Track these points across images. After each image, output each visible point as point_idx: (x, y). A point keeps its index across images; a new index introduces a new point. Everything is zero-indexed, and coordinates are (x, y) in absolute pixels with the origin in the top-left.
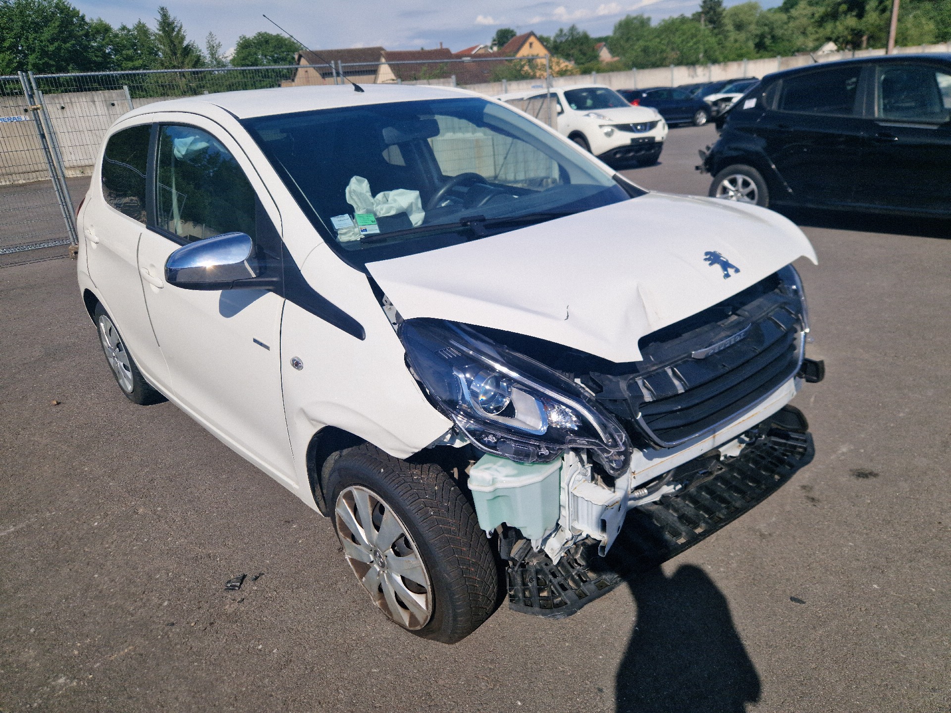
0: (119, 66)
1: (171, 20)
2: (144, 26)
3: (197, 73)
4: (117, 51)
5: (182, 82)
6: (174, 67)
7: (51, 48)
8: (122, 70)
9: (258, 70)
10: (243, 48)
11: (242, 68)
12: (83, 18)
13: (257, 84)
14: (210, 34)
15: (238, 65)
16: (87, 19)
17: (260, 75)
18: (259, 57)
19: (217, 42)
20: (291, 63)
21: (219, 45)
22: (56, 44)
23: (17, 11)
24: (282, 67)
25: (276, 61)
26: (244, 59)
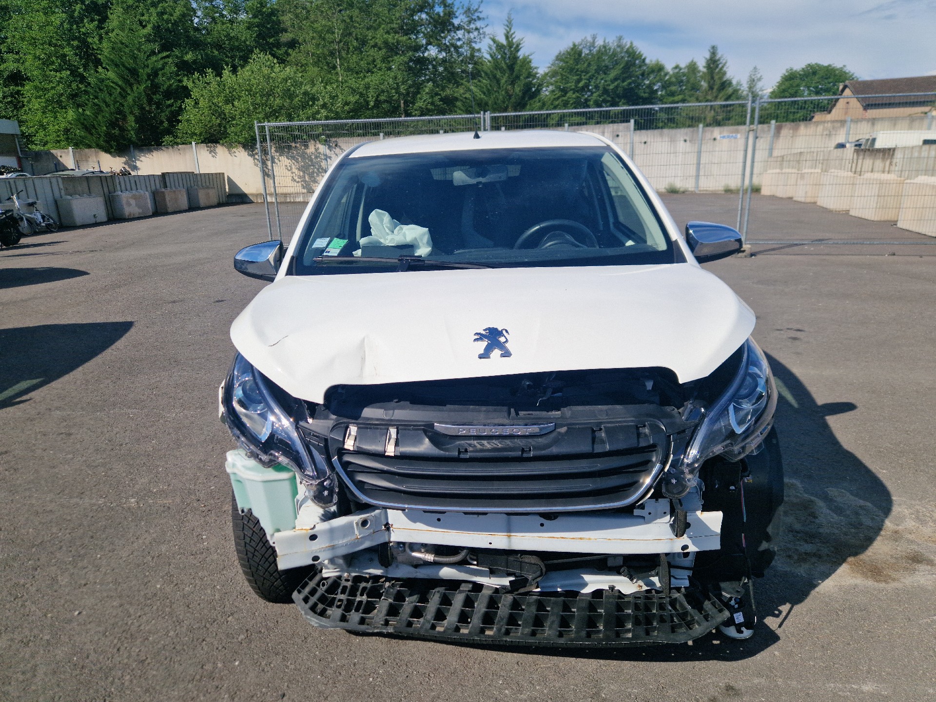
0: (661, 100)
1: (717, 58)
2: (695, 64)
3: (727, 106)
4: (663, 87)
5: (710, 115)
6: (707, 101)
7: (611, 87)
8: (662, 104)
9: (795, 101)
10: (787, 80)
11: (779, 100)
12: (644, 60)
13: (791, 117)
14: (755, 68)
15: (776, 97)
16: (647, 61)
17: (796, 106)
18: (802, 88)
19: (759, 76)
20: (834, 94)
21: (760, 79)
22: (616, 83)
23: (596, 57)
24: (824, 97)
25: (818, 93)
26: (784, 91)
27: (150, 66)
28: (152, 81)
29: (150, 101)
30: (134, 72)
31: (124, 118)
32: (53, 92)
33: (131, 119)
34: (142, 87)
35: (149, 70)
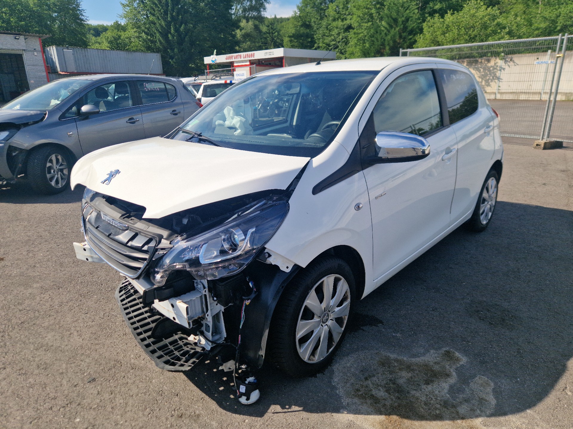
27: (405, 16)
28: (404, 25)
29: (400, 37)
30: (395, 20)
31: (384, 49)
32: (362, 34)
33: (387, 48)
34: (397, 29)
35: (403, 19)
